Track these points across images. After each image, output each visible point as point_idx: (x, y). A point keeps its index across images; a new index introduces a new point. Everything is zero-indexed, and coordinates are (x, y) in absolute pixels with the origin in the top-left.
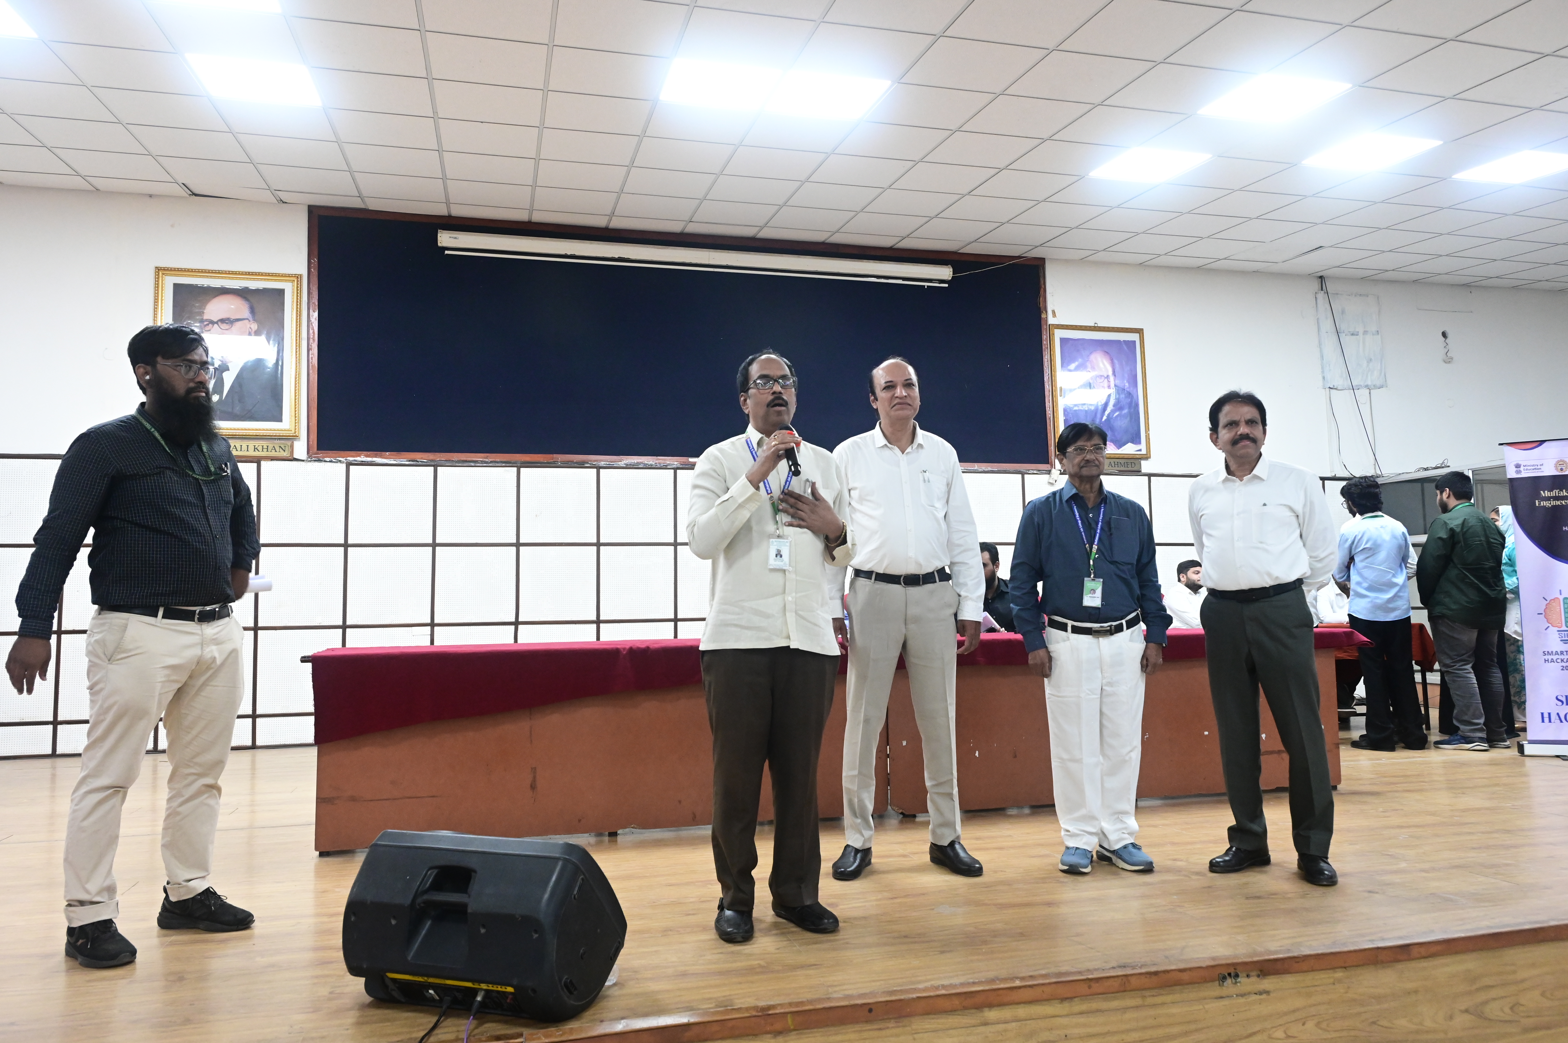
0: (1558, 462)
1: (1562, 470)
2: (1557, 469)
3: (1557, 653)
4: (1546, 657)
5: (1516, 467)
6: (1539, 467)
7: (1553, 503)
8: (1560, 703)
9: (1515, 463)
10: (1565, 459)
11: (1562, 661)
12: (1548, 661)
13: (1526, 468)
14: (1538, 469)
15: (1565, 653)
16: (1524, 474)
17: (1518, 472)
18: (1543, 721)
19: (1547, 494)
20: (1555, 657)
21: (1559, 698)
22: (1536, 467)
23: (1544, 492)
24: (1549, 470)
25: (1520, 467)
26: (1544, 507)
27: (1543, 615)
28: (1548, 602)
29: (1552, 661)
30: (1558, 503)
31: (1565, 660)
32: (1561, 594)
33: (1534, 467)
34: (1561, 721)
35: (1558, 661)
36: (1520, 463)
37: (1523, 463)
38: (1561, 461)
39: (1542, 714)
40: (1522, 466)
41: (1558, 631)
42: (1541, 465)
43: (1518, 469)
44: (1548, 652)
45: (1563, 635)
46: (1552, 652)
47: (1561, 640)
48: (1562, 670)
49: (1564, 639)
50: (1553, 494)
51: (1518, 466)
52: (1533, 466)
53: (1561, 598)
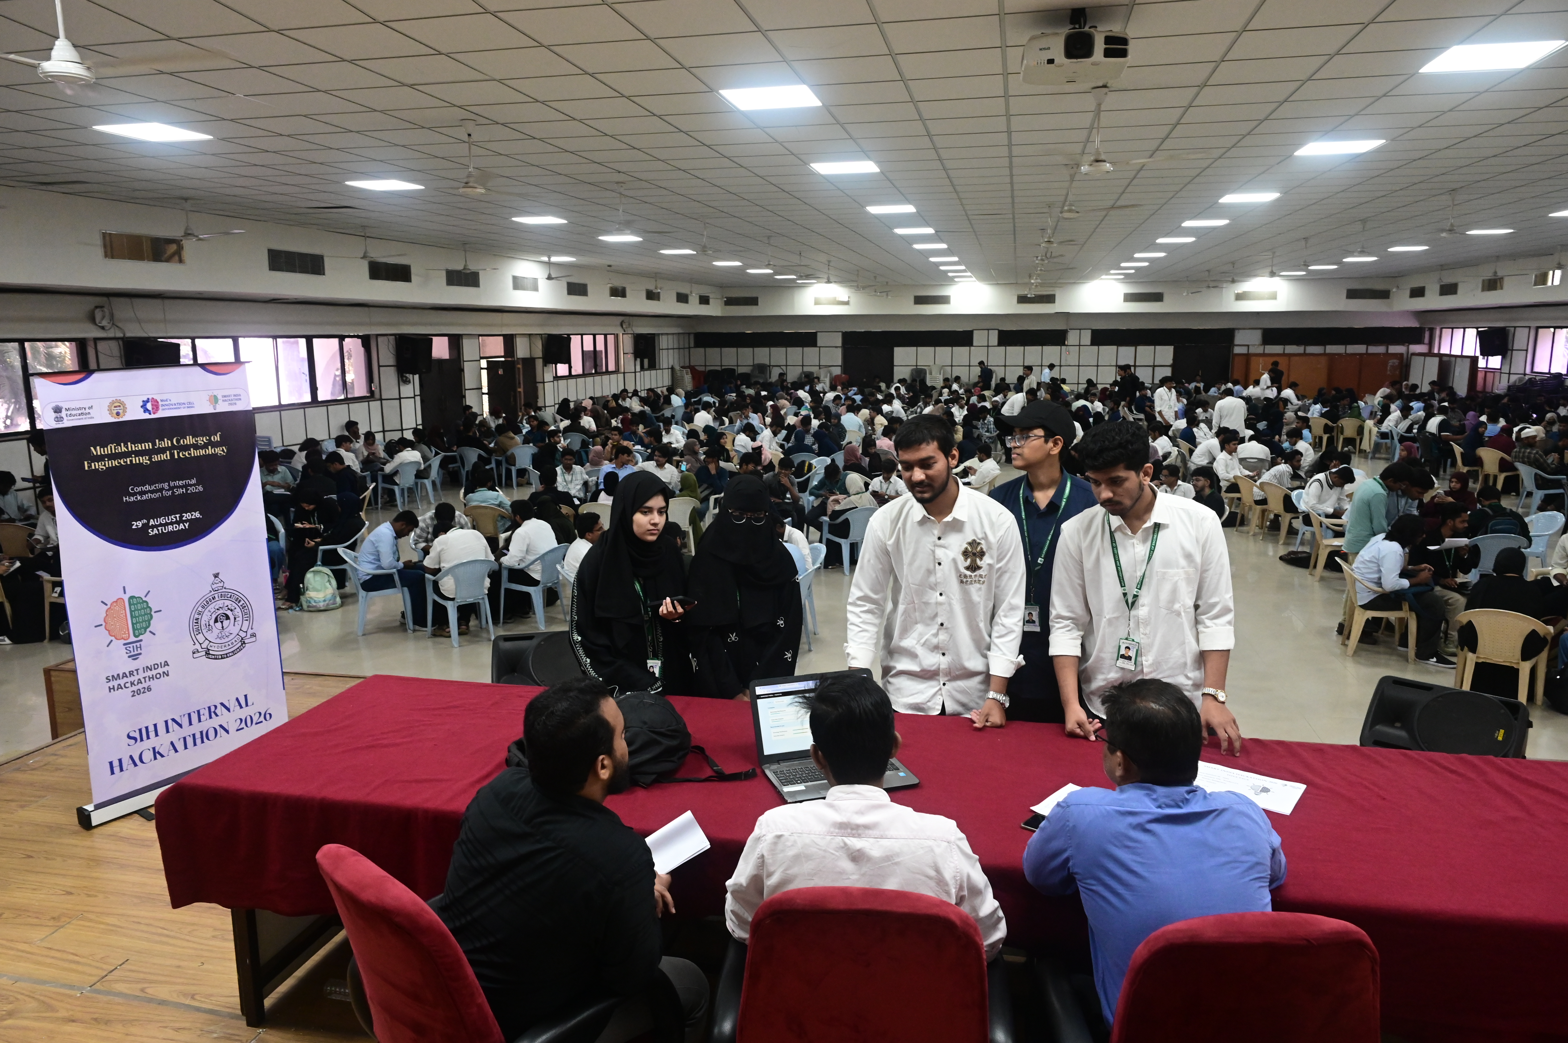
0: (113, 403)
1: (118, 414)
2: (111, 414)
3: (125, 675)
4: (111, 684)
5: (55, 412)
6: (87, 411)
7: (110, 464)
8: (133, 741)
9: (54, 405)
10: (122, 399)
11: (132, 684)
12: (114, 688)
13: (69, 413)
14: (86, 414)
15: (135, 673)
16: (67, 423)
17: (59, 419)
18: (113, 773)
19: (98, 451)
20: (122, 682)
21: (132, 735)
22: (83, 411)
23: (95, 449)
24: (102, 416)
25: (60, 412)
26: (96, 470)
27: (103, 627)
28: (109, 606)
29: (120, 687)
30: (115, 463)
31: (136, 683)
32: (125, 593)
33: (80, 412)
34: (136, 765)
35: (127, 685)
36: (60, 404)
37: (65, 405)
38: (119, 401)
39: (111, 763)
40: (63, 410)
41: (125, 644)
42: (90, 408)
43: (58, 415)
44: (113, 676)
45: (131, 649)
46: (118, 675)
47: (129, 657)
48: (133, 696)
49: (133, 653)
50: (107, 451)
51: (58, 410)
52: (80, 409)
53: (126, 598)
